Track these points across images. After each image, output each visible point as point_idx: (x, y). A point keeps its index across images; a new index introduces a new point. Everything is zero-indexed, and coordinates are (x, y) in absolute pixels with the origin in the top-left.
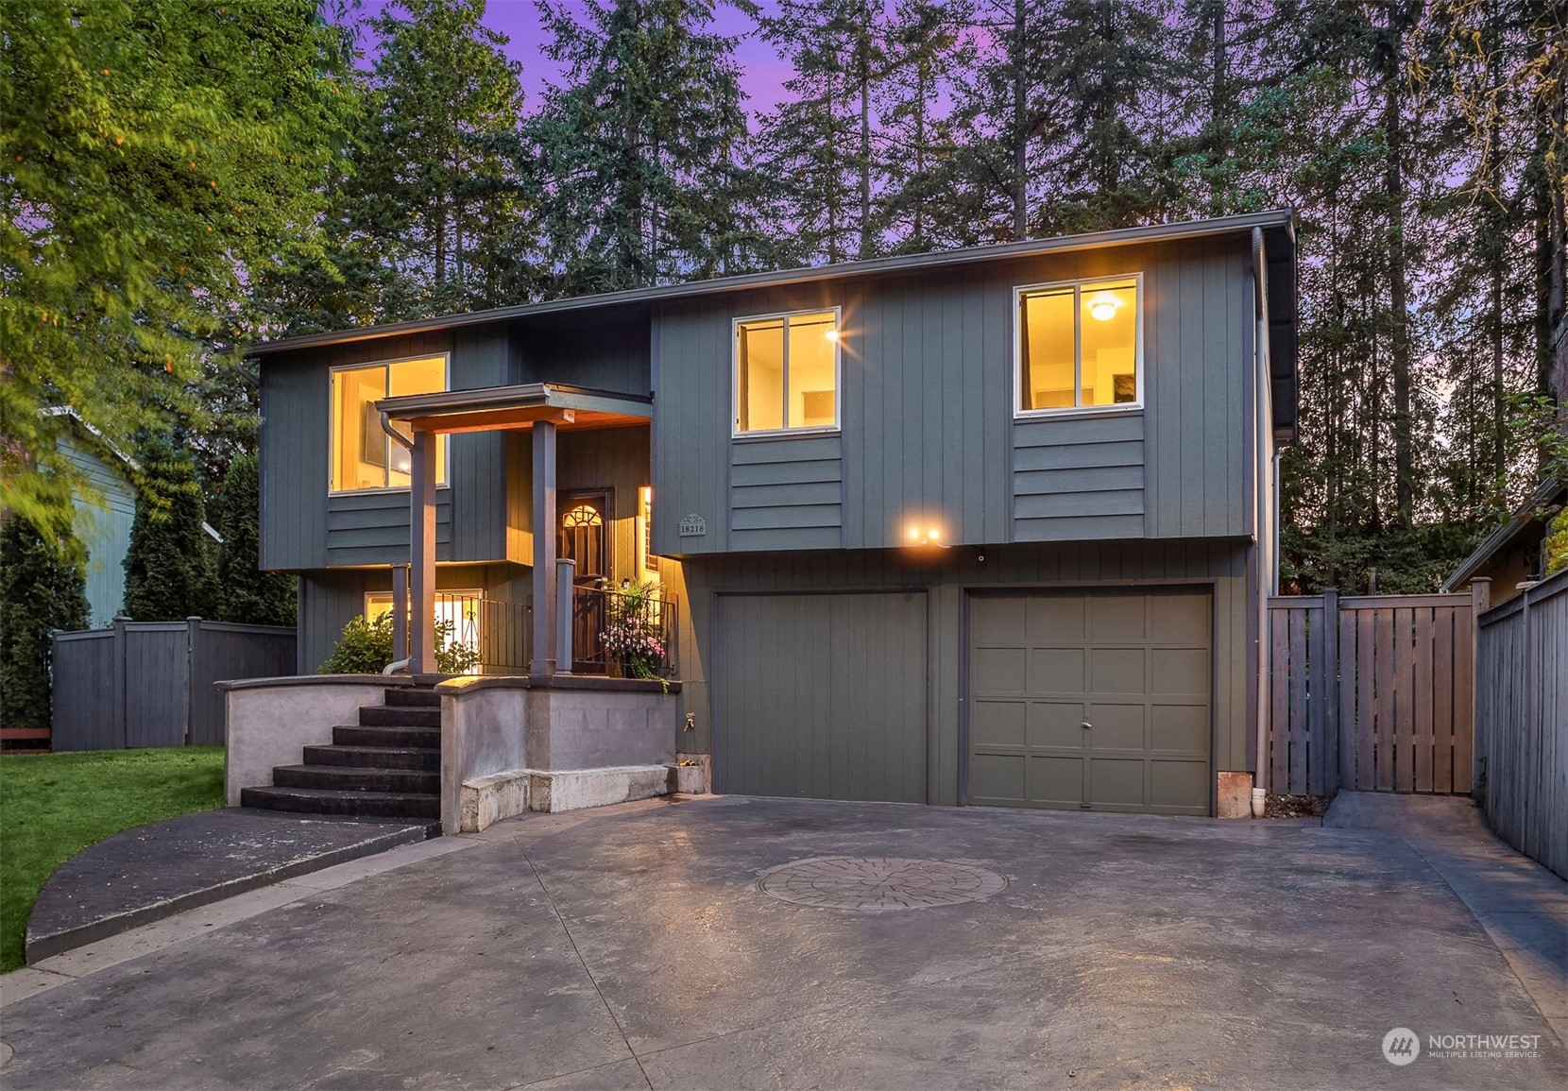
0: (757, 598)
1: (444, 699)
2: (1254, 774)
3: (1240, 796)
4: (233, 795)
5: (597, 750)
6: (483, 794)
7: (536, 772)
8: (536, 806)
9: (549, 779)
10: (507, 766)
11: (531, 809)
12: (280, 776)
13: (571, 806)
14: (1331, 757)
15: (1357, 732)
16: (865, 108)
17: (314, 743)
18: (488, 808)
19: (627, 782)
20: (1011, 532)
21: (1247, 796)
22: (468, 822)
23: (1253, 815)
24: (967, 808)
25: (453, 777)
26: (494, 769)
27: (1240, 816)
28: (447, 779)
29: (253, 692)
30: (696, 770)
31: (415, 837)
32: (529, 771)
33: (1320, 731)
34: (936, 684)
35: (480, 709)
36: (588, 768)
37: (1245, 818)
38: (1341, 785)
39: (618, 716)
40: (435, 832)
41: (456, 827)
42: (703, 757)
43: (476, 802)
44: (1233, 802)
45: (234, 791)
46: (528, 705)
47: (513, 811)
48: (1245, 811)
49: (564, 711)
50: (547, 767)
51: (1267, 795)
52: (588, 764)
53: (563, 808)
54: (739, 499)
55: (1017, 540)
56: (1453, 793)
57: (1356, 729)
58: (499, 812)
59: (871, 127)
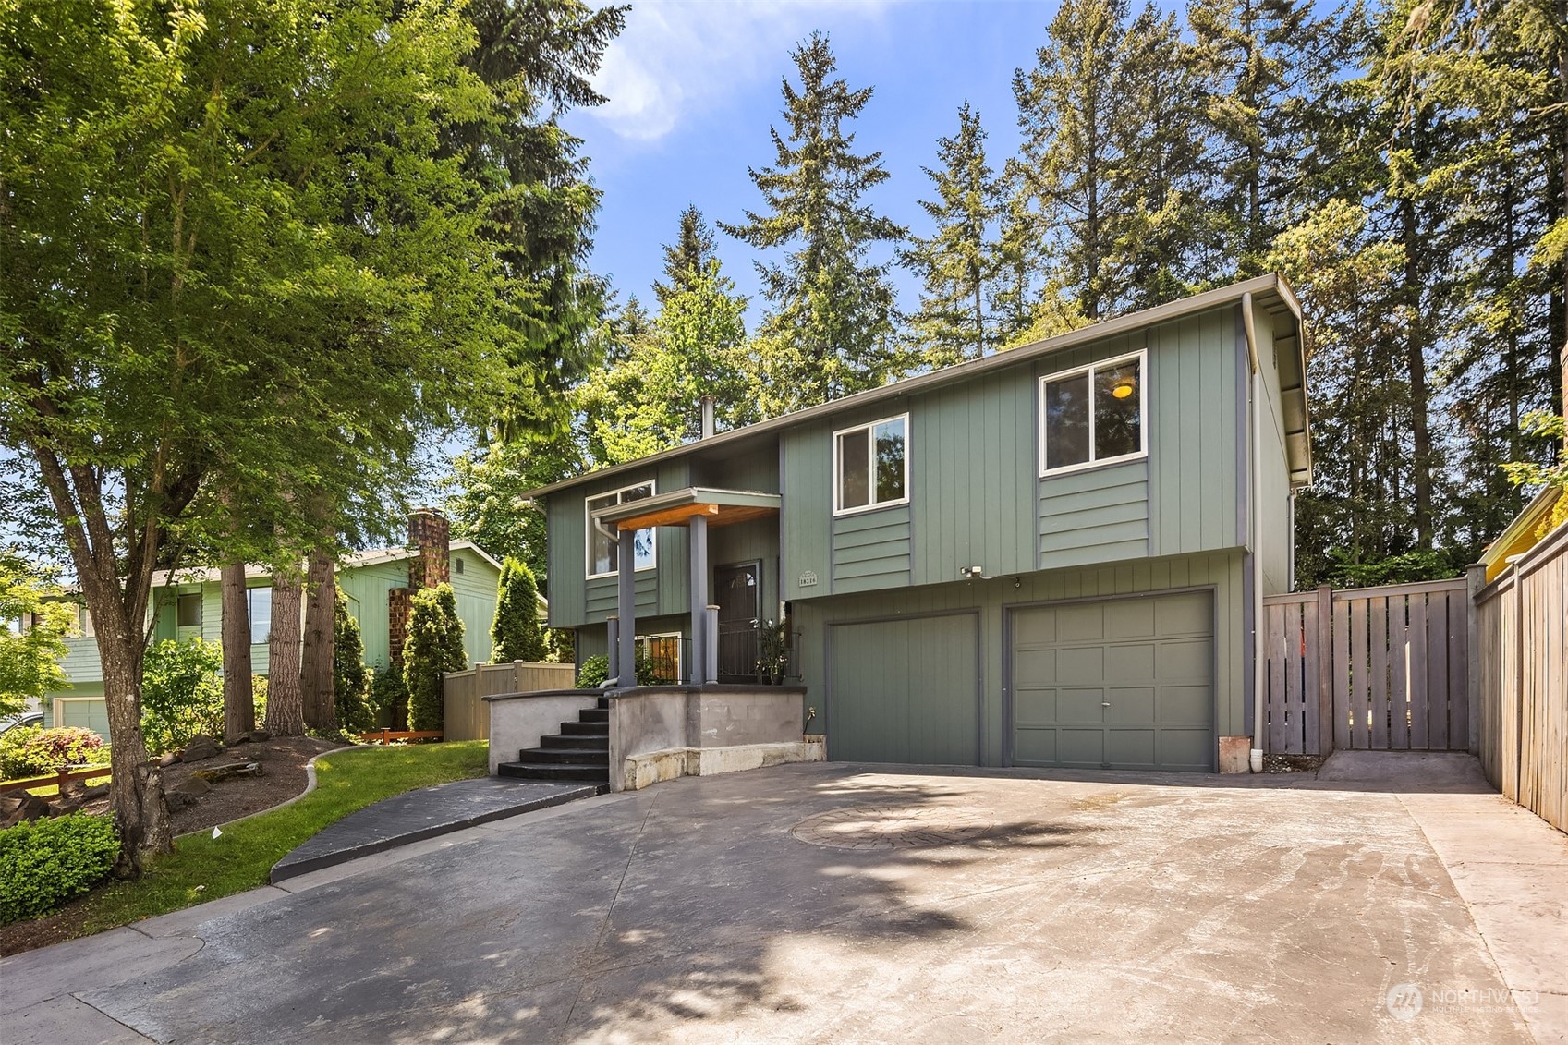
0: (858, 626)
1: (610, 701)
2: (1252, 738)
3: (1239, 756)
4: (493, 768)
5: (739, 734)
6: (641, 764)
7: (691, 749)
8: (691, 772)
9: (699, 753)
10: (669, 745)
11: (687, 774)
12: (525, 756)
13: (716, 772)
14: (1326, 723)
15: (1351, 702)
16: (978, 301)
17: (548, 734)
18: (646, 774)
19: (762, 754)
20: (1037, 561)
21: (1246, 756)
22: (629, 783)
23: (1251, 771)
24: (1009, 769)
25: (616, 752)
26: (658, 747)
27: (1240, 771)
28: (614, 755)
29: (506, 702)
30: (816, 746)
31: (588, 794)
32: (688, 748)
33: (1316, 702)
34: (986, 680)
35: (643, 708)
36: (728, 745)
37: (1244, 774)
38: (1335, 747)
39: (755, 710)
40: (604, 790)
41: (620, 786)
42: (822, 736)
43: (634, 770)
44: (1233, 760)
45: (493, 765)
46: (687, 705)
47: (671, 775)
48: (1244, 767)
49: (713, 707)
50: (699, 746)
51: (1264, 755)
52: (730, 742)
53: (710, 773)
54: (839, 558)
55: (1043, 568)
56: (1449, 750)
57: (1350, 699)
58: (659, 777)
59: (983, 313)
